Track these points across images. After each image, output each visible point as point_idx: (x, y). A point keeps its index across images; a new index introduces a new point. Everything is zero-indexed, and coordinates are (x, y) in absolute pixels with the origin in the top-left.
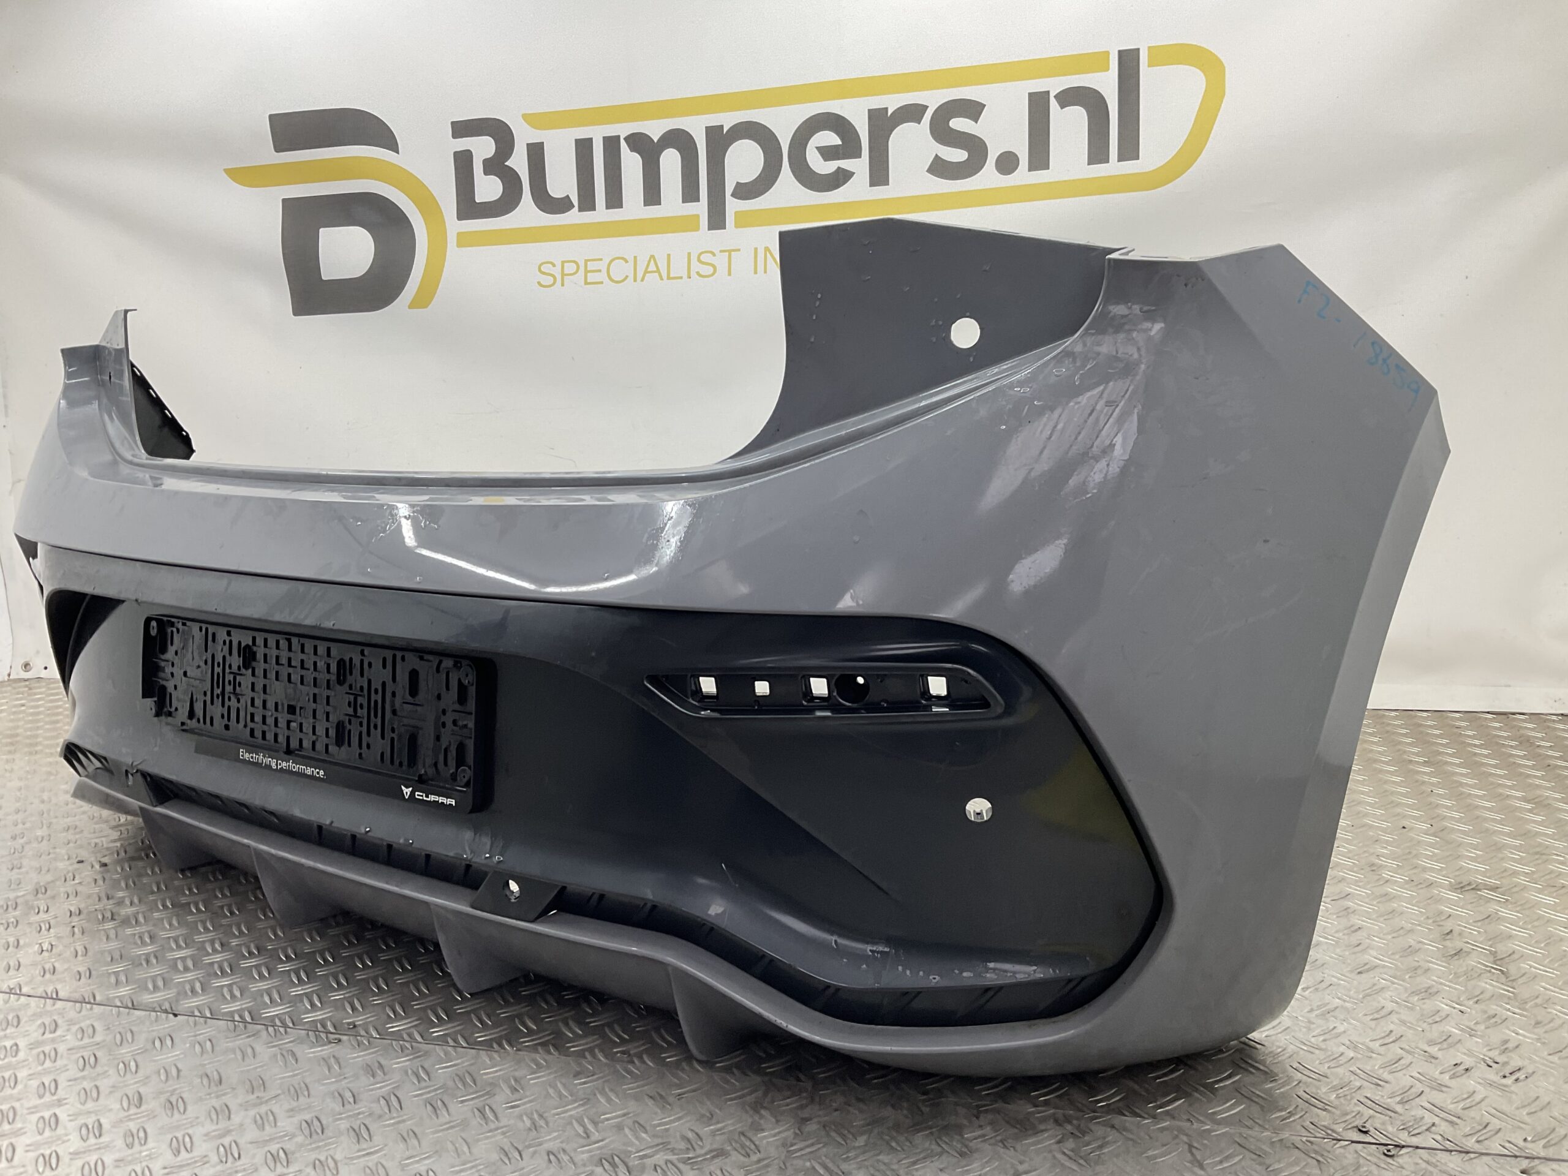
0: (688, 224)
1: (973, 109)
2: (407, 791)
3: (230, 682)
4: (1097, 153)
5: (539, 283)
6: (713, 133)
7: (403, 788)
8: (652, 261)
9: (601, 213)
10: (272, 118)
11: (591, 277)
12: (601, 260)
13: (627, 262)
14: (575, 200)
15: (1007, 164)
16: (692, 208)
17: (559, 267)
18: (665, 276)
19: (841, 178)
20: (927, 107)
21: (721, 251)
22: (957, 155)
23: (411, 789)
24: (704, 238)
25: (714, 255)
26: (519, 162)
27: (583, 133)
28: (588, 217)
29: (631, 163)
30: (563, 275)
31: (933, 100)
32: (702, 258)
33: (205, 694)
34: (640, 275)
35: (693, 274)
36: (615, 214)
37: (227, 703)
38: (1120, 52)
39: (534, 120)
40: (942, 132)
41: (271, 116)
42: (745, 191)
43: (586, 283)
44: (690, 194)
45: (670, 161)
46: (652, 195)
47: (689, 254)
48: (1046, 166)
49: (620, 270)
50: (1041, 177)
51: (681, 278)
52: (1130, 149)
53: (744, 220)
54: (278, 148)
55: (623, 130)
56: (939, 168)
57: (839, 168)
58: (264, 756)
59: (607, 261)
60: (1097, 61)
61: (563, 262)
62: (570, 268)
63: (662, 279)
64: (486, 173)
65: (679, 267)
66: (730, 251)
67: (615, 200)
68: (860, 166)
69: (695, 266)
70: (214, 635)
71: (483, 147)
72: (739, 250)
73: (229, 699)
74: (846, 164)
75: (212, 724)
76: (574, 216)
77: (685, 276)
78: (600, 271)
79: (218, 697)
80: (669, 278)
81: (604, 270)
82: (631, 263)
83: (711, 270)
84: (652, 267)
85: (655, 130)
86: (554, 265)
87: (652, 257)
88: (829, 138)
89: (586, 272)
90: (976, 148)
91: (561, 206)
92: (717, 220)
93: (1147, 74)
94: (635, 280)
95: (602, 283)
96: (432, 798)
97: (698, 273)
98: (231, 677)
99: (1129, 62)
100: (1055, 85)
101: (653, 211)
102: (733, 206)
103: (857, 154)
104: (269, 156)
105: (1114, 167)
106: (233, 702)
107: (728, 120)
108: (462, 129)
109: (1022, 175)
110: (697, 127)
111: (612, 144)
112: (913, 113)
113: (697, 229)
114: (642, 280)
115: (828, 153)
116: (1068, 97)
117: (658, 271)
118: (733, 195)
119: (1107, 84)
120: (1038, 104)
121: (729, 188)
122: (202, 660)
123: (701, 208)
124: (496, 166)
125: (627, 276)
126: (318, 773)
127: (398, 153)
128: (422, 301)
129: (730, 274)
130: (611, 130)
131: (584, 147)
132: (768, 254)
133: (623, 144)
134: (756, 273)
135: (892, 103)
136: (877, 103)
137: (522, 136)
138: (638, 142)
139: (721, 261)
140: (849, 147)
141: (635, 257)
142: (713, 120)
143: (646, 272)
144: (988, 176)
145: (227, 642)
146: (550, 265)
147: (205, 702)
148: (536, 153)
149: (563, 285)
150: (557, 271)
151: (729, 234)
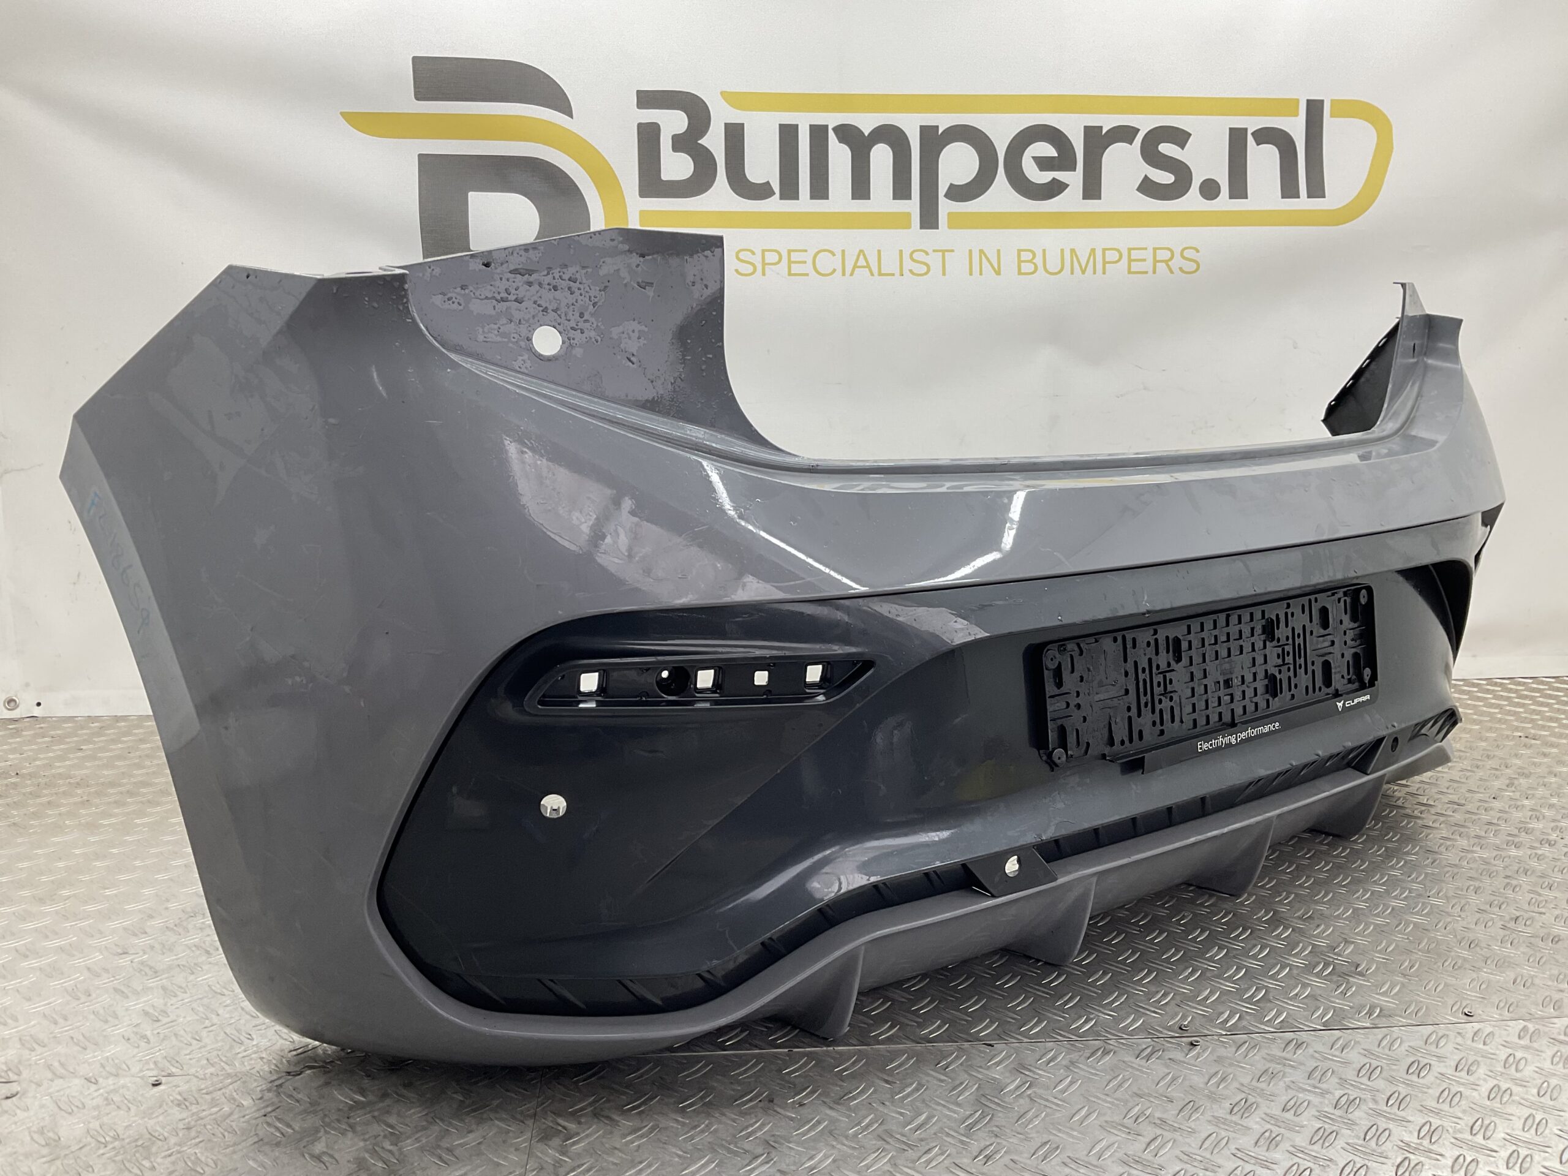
0: (899, 221)
1: (1180, 137)
3: (1159, 684)
4: (1289, 189)
5: (737, 271)
6: (928, 133)
8: (861, 256)
9: (805, 203)
10: (416, 60)
11: (795, 269)
12: (806, 251)
13: (834, 255)
14: (776, 187)
15: (1210, 190)
16: (902, 206)
17: (759, 255)
18: (875, 270)
19: (1055, 189)
20: (1138, 130)
21: (934, 251)
22: (1165, 178)
24: (915, 236)
25: (927, 254)
26: (714, 141)
27: (789, 118)
28: (789, 206)
29: (840, 156)
30: (764, 264)
31: (1145, 124)
32: (915, 256)
34: (848, 270)
35: (906, 272)
36: (819, 205)
37: (1158, 707)
38: (1308, 101)
39: (733, 99)
40: (1151, 155)
41: (415, 59)
42: (958, 193)
43: (790, 274)
44: (901, 190)
45: (881, 157)
46: (861, 188)
47: (901, 251)
48: (1245, 196)
49: (826, 263)
50: (1239, 204)
51: (893, 275)
52: (1317, 189)
53: (957, 222)
54: (420, 95)
55: (832, 120)
56: (1148, 187)
57: (1054, 179)
59: (813, 252)
60: (1286, 107)
61: (764, 251)
62: (771, 257)
63: (872, 275)
64: (676, 148)
65: (890, 264)
66: (943, 252)
67: (820, 190)
68: (1074, 179)
69: (908, 264)
70: (1134, 640)
71: (673, 122)
72: (953, 251)
73: (1160, 702)
74: (1061, 176)
76: (774, 204)
77: (897, 272)
78: (805, 262)
79: (1146, 705)
80: (880, 274)
81: (810, 262)
82: (839, 256)
83: (924, 268)
84: (862, 262)
85: (866, 123)
86: (753, 253)
87: (861, 251)
88: (1046, 149)
89: (790, 262)
90: (1182, 173)
91: (762, 192)
92: (929, 220)
93: (1329, 123)
94: (844, 274)
95: (807, 275)
97: (911, 271)
98: (1160, 678)
99: (1315, 109)
100: (1253, 124)
101: (860, 206)
102: (946, 207)
103: (1073, 168)
104: (407, 103)
105: (1303, 202)
106: (1166, 703)
107: (944, 121)
108: (647, 99)
109: (1223, 202)
110: (911, 126)
111: (818, 133)
112: (1125, 134)
113: (909, 227)
114: (852, 274)
115: (1044, 163)
116: (1265, 136)
117: (868, 266)
118: (946, 196)
119: (1296, 127)
120: (1237, 138)
121: (943, 189)
122: (1119, 673)
123: (912, 206)
124: (686, 143)
125: (834, 270)
127: (572, 117)
129: (944, 274)
130: (820, 119)
131: (788, 134)
132: (983, 257)
133: (831, 134)
134: (971, 274)
135: (1107, 122)
136: (1093, 120)
137: (721, 115)
138: (846, 133)
139: (934, 261)
140: (1066, 159)
141: (843, 251)
142: (930, 120)
143: (855, 267)
144: (1192, 200)
145: (1152, 643)
146: (749, 253)
148: (735, 135)
149: (764, 274)
150: (757, 260)
151: (942, 234)
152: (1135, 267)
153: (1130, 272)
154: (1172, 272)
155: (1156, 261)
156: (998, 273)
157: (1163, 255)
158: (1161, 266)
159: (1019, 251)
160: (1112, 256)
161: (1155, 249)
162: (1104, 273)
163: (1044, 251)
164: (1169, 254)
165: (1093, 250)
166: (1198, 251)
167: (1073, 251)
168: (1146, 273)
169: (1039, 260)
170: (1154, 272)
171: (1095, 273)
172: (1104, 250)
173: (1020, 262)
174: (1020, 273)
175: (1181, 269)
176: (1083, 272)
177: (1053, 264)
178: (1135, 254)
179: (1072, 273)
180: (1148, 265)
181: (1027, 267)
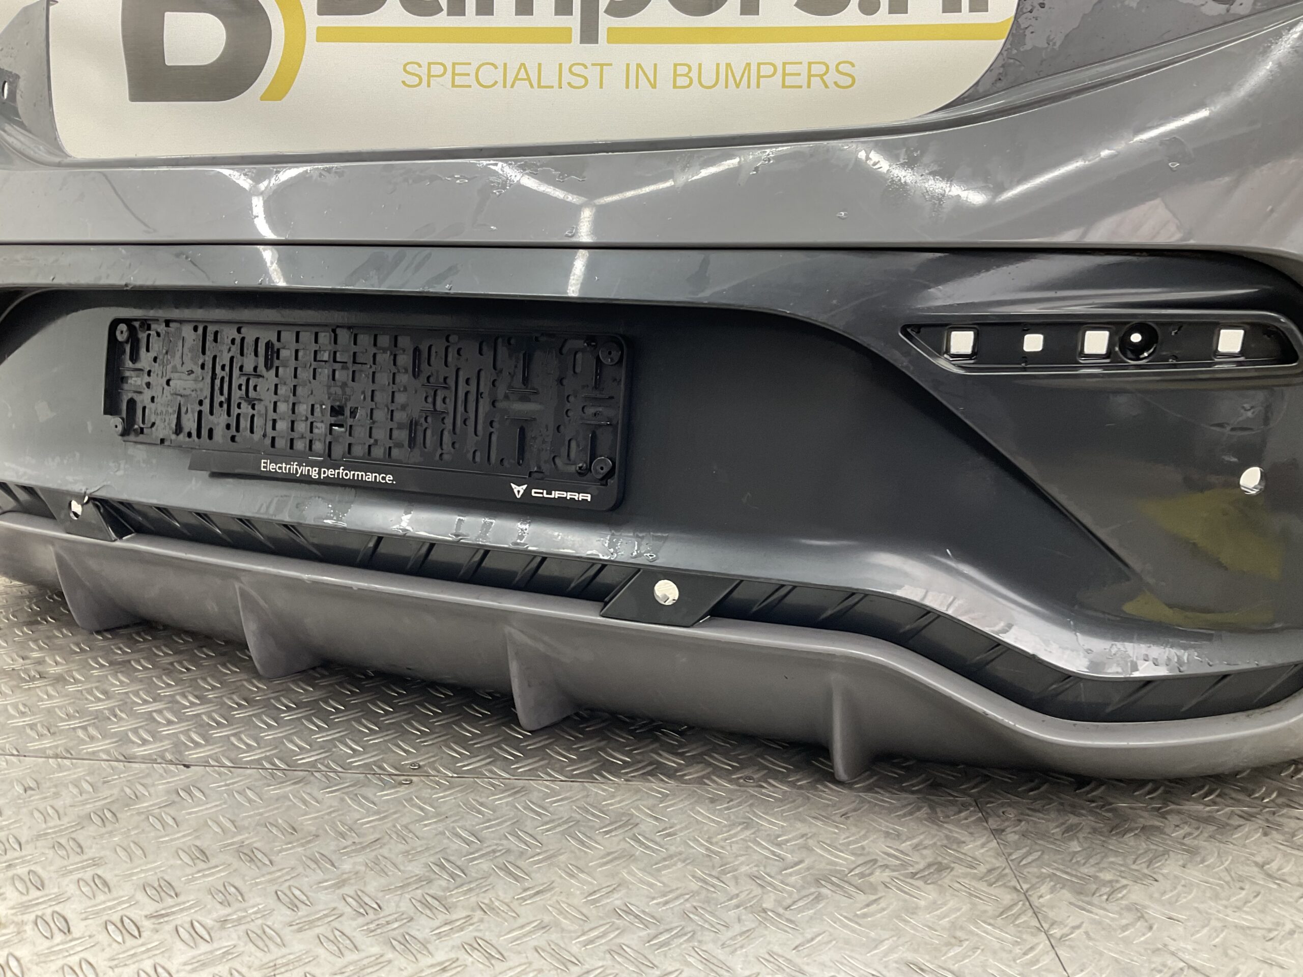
0: (561, 36)
2: (519, 490)
3: (240, 387)
5: (403, 82)
7: (513, 486)
8: (523, 70)
9: (470, 18)
12: (470, 64)
13: (496, 67)
14: (444, 3)
16: (563, 21)
17: (425, 69)
18: (535, 84)
21: (593, 65)
23: (525, 487)
24: (576, 50)
25: (586, 67)
28: (457, 21)
33: (201, 403)
34: (509, 84)
36: (484, 21)
37: (235, 411)
42: (619, 8)
43: (454, 86)
44: (563, 6)
46: (524, 4)
47: (560, 65)
48: (905, 10)
49: (489, 75)
50: (900, 19)
53: (616, 36)
58: (300, 465)
59: (475, 65)
61: (429, 64)
62: (437, 70)
63: (532, 86)
65: (550, 77)
66: (602, 65)
67: (486, 6)
70: (216, 333)
72: (611, 65)
73: (239, 406)
75: (210, 436)
76: (442, 20)
77: (556, 85)
78: (468, 75)
79: (221, 404)
80: (539, 86)
81: (473, 74)
82: (501, 69)
83: (582, 81)
84: (522, 74)
86: (420, 66)
87: (523, 65)
89: (454, 74)
91: (429, 8)
92: (589, 34)
94: (505, 86)
95: (470, 86)
96: (556, 494)
97: (569, 84)
98: (243, 381)
101: (524, 21)
102: (605, 22)
105: (965, 16)
106: (246, 409)
109: (883, 17)
113: (569, 41)
114: (512, 86)
117: (529, 79)
118: (607, 11)
121: (603, 5)
122: (196, 364)
123: (574, 22)
125: (496, 82)
126: (384, 478)
128: (277, 92)
129: (601, 87)
132: (640, 72)
134: (627, 87)
139: (593, 74)
141: (505, 64)
143: (516, 78)
144: (852, 15)
145: (238, 341)
146: (416, 66)
147: (200, 413)
149: (429, 86)
150: (423, 72)
151: (602, 49)
152: (789, 81)
153: (784, 86)
154: (826, 86)
155: (810, 76)
156: (654, 86)
157: (817, 69)
158: (815, 81)
159: (675, 65)
160: (766, 70)
161: (810, 64)
162: (758, 86)
163: (700, 65)
164: (824, 68)
165: (748, 65)
166: (853, 66)
167: (728, 65)
168: (801, 87)
169: (694, 74)
170: (809, 86)
171: (749, 87)
172: (759, 64)
173: (676, 75)
174: (675, 86)
175: (836, 83)
176: (738, 86)
177: (708, 77)
178: (789, 69)
179: (726, 87)
180: (802, 80)
181: (682, 81)
